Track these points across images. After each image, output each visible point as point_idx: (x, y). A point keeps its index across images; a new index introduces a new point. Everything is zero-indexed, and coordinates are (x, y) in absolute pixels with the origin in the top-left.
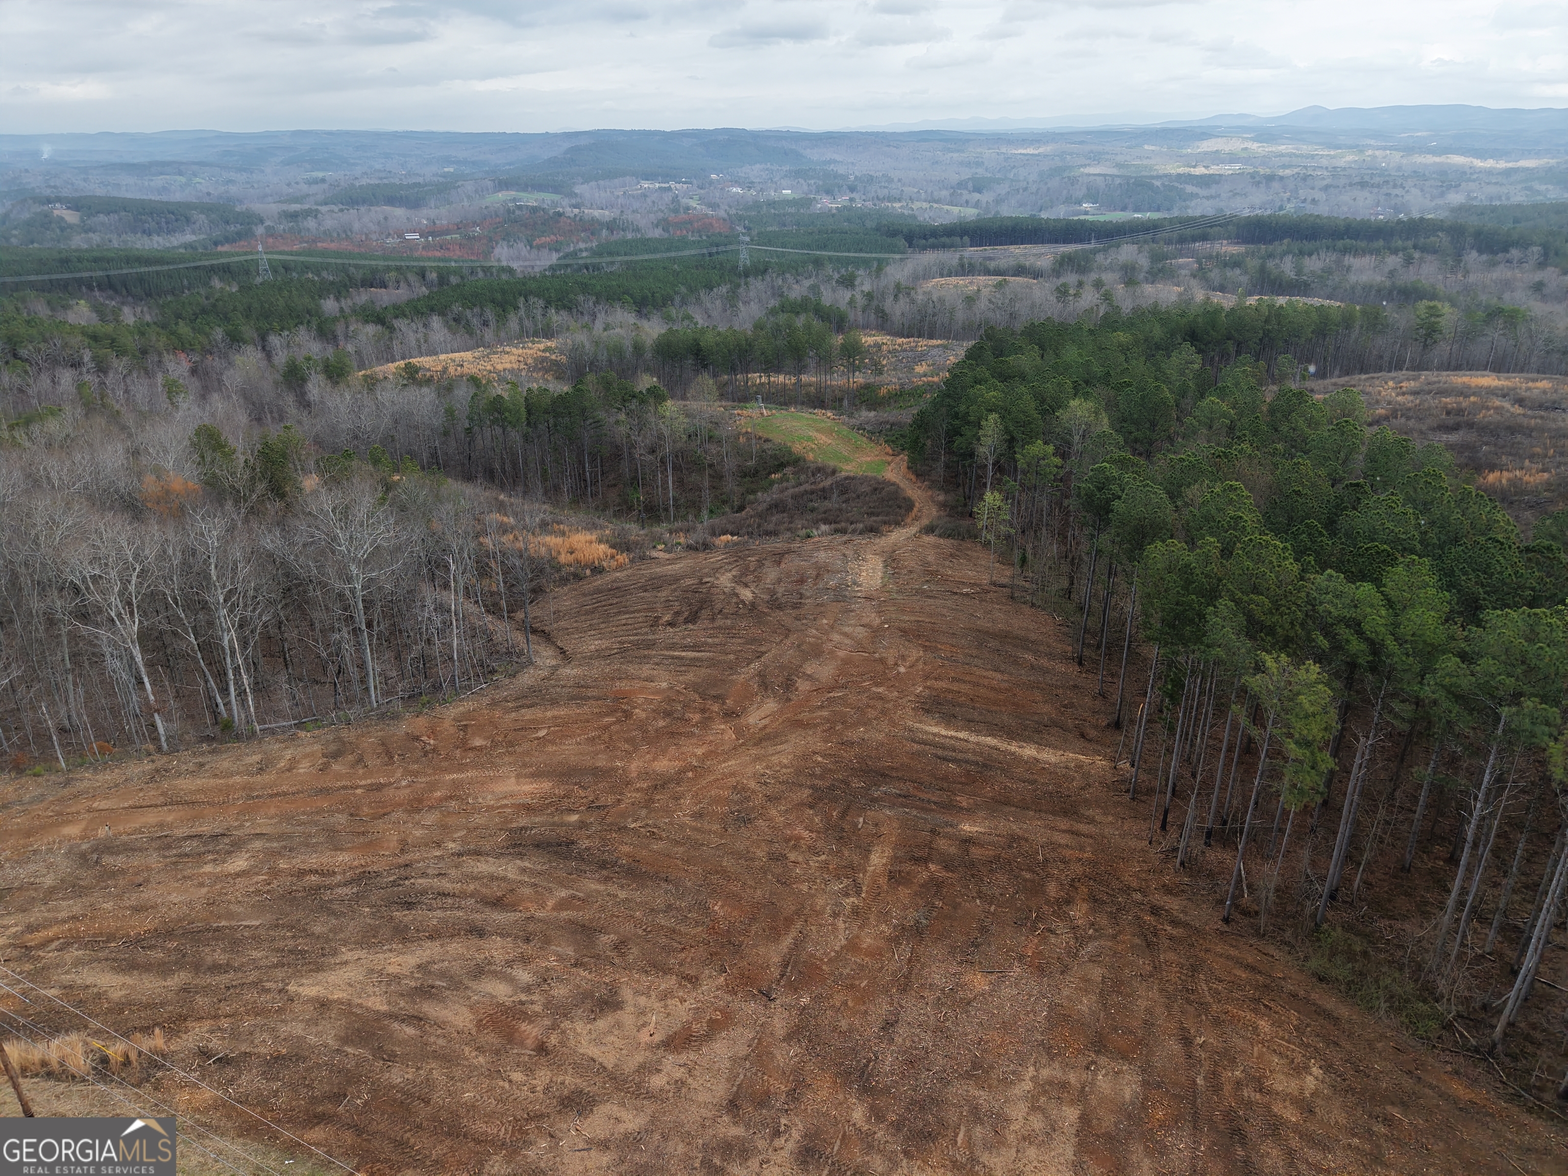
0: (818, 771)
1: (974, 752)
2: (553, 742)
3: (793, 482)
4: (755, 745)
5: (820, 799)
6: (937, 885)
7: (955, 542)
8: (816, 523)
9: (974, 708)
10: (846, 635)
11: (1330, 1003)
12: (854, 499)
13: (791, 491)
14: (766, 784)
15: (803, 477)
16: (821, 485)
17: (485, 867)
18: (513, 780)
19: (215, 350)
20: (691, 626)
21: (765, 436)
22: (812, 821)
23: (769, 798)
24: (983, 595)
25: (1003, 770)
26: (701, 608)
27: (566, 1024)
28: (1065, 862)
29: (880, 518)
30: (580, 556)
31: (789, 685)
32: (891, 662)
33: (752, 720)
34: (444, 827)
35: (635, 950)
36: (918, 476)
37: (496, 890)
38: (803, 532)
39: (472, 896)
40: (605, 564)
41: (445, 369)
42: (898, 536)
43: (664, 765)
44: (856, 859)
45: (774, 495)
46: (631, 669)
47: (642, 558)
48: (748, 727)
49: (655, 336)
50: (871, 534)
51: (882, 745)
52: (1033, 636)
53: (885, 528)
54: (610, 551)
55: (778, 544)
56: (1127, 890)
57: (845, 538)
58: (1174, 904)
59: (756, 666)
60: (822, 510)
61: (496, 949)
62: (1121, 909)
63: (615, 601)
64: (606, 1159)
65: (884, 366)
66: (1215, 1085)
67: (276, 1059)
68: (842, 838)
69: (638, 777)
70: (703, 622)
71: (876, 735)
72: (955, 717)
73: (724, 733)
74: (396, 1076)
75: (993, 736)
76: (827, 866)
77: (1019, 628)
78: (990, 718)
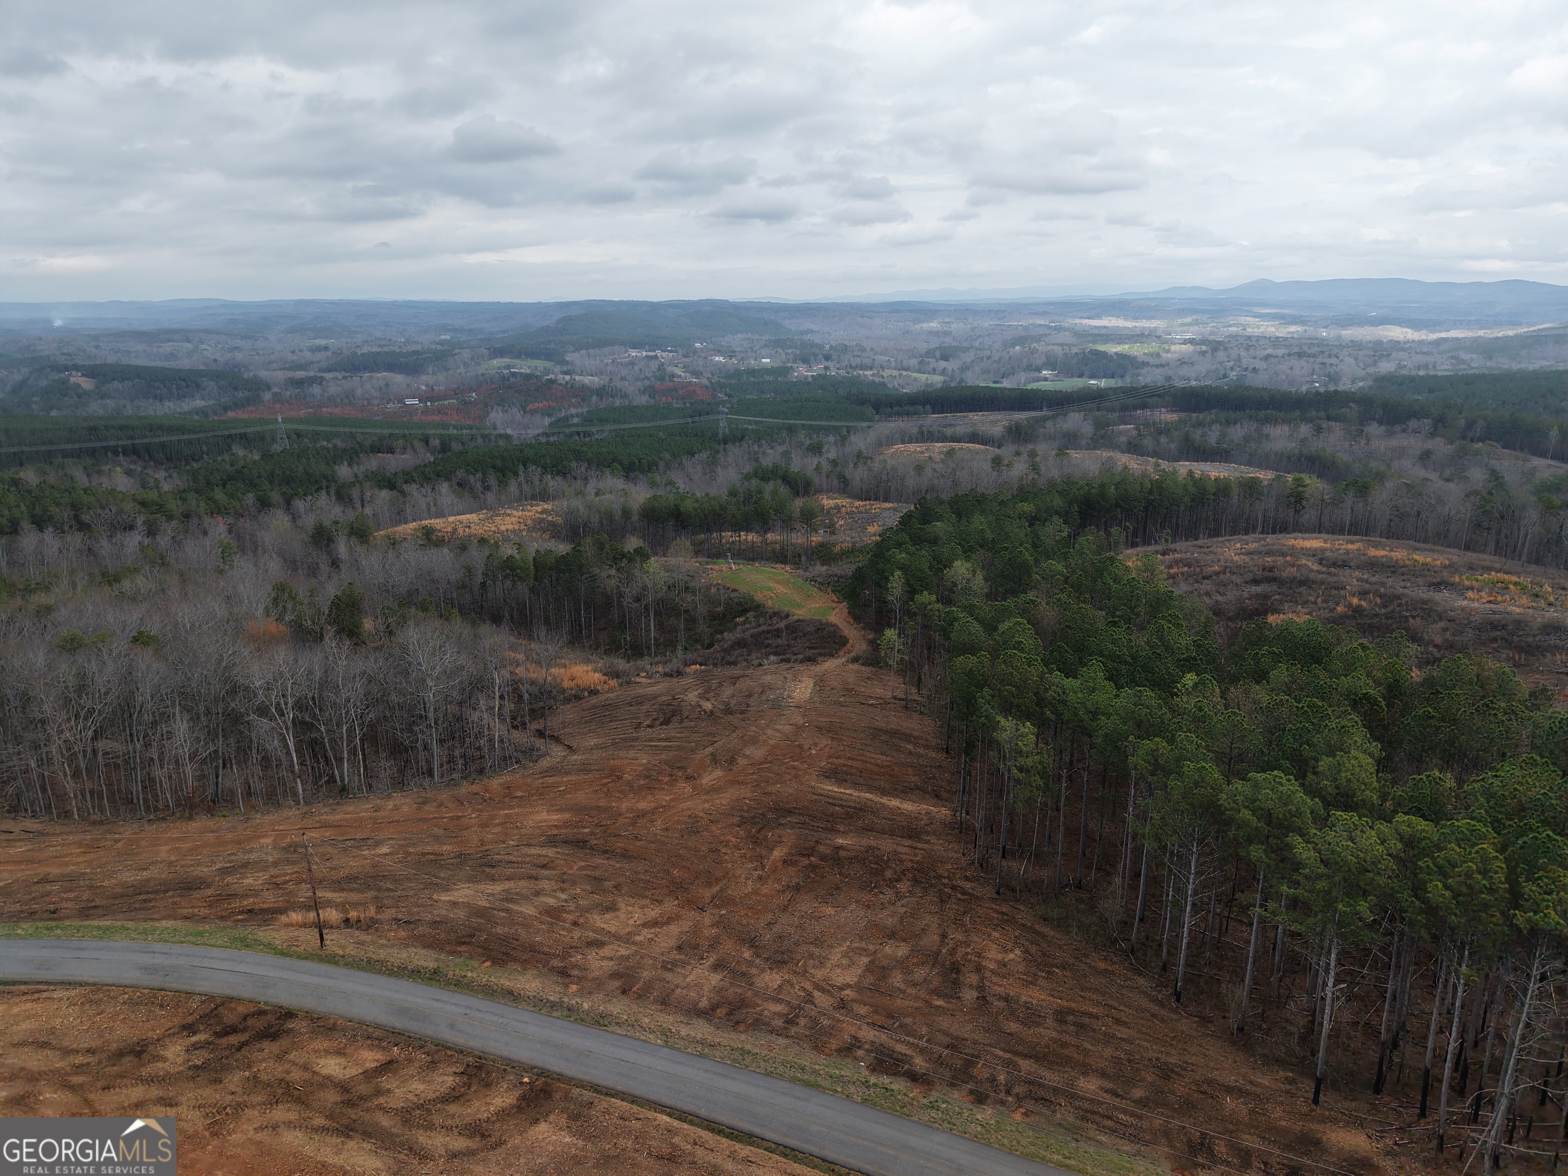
0: (745, 808)
1: (855, 801)
2: (570, 793)
3: (753, 624)
4: (706, 794)
5: (745, 823)
6: (813, 867)
7: (873, 669)
8: (767, 655)
9: (861, 776)
10: (778, 731)
12: (801, 637)
13: (751, 631)
14: (710, 814)
15: (762, 620)
16: (776, 627)
17: (533, 851)
18: (545, 813)
19: (247, 513)
20: (664, 727)
21: (733, 587)
22: (738, 833)
23: (712, 821)
24: (885, 706)
25: (873, 812)
26: (673, 715)
27: (587, 915)
28: (901, 861)
29: (816, 651)
30: (580, 682)
31: (732, 761)
32: (806, 747)
33: (704, 782)
34: (506, 834)
35: (626, 889)
36: (855, 619)
37: (543, 861)
38: (756, 662)
39: (528, 863)
40: (599, 688)
41: (455, 530)
42: (830, 664)
43: (642, 805)
44: (764, 853)
45: (737, 634)
46: (622, 754)
47: (628, 683)
48: (701, 785)
49: (642, 501)
50: (809, 663)
51: (791, 795)
52: (916, 734)
53: (820, 659)
54: (603, 678)
55: (735, 671)
56: (941, 877)
57: (789, 665)
58: (968, 885)
59: (710, 749)
60: (774, 645)
61: (546, 885)
62: (932, 886)
63: (608, 713)
64: (611, 964)
65: (841, 526)
66: (952, 953)
67: (435, 922)
68: (756, 842)
69: (627, 811)
70: (674, 724)
71: (787, 789)
72: (846, 781)
73: (685, 788)
74: (499, 930)
75: (872, 793)
76: (744, 856)
77: (907, 728)
78: (871, 782)
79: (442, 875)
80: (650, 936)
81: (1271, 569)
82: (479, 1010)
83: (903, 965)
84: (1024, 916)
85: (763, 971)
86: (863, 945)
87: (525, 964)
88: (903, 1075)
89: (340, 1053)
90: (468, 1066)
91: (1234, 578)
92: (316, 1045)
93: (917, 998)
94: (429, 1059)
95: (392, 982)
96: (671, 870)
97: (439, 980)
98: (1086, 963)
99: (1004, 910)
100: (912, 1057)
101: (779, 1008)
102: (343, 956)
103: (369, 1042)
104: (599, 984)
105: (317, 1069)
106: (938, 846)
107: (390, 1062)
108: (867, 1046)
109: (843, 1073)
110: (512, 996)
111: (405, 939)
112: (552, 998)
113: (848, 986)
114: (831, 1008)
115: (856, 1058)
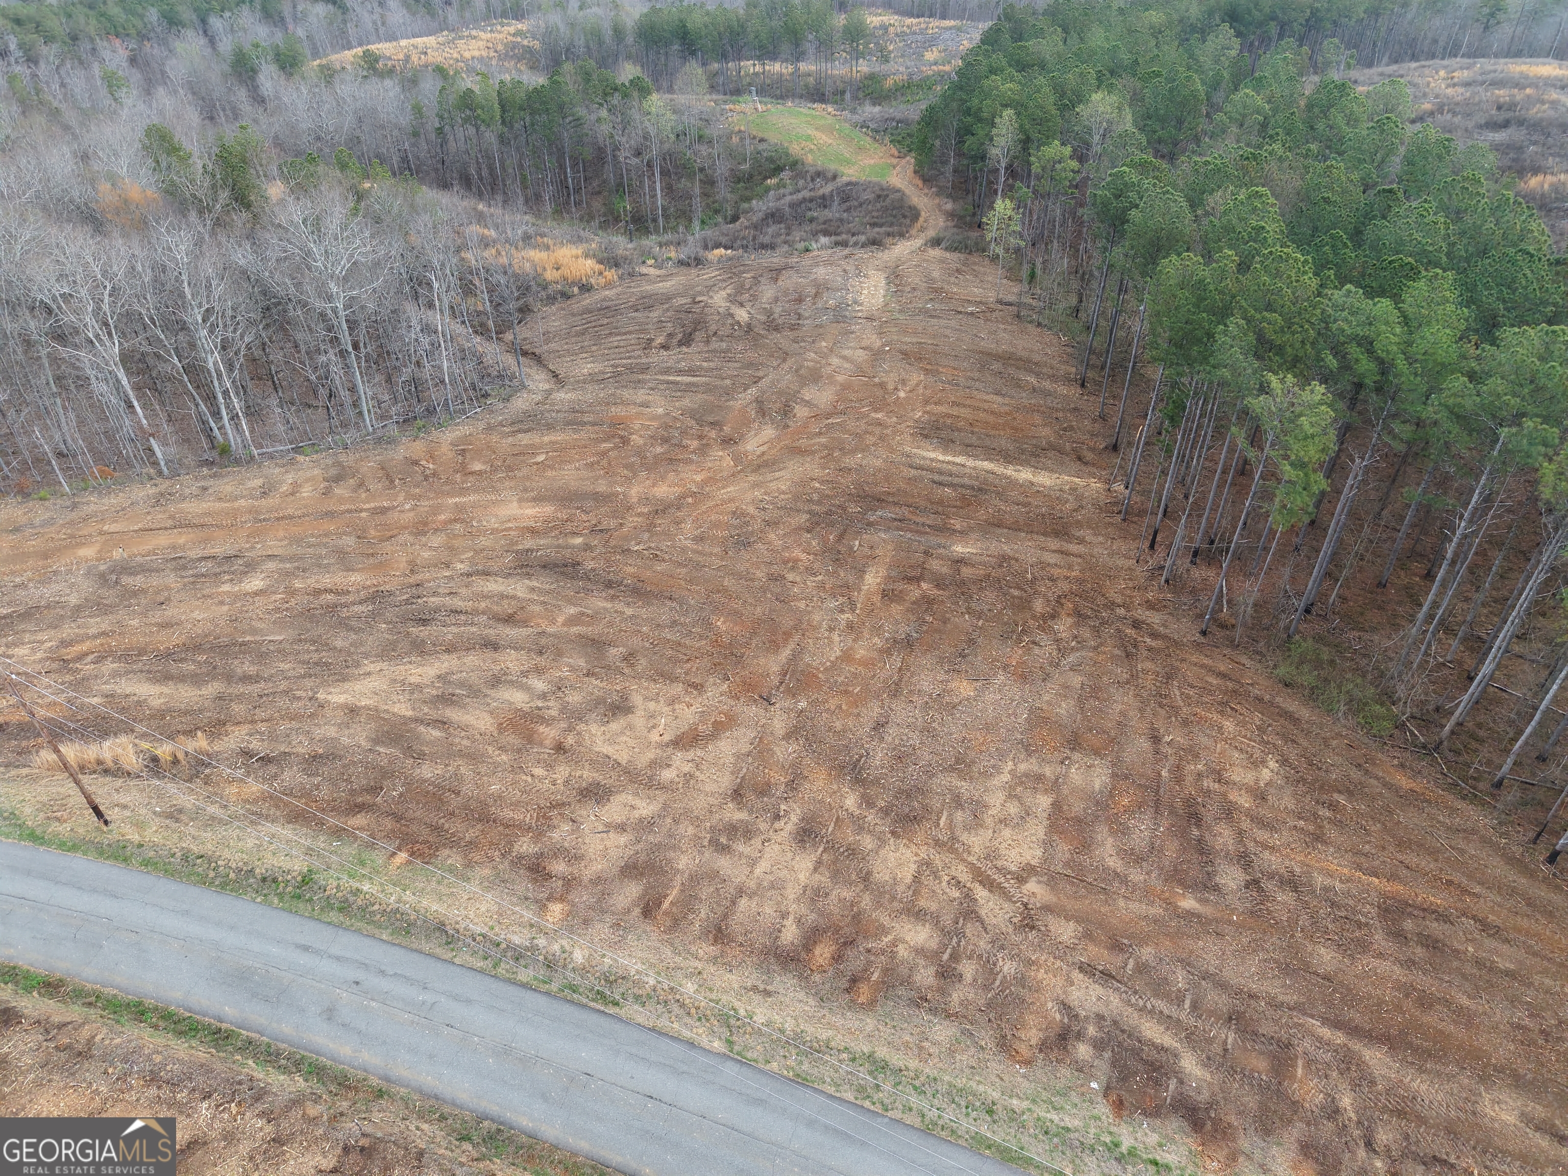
0: (815, 497)
1: (970, 477)
2: (552, 468)
3: (790, 188)
4: (753, 471)
5: (818, 524)
6: (928, 602)
7: (962, 256)
8: (815, 234)
9: (972, 433)
10: (844, 358)
11: (1292, 705)
12: (856, 207)
13: (788, 199)
14: (764, 509)
15: (801, 183)
16: (821, 192)
17: (494, 586)
18: (515, 504)
19: (152, 35)
20: (684, 349)
21: (760, 135)
22: (809, 544)
23: (768, 523)
24: (988, 314)
25: (998, 493)
26: (695, 330)
27: (581, 727)
28: (1052, 579)
29: (884, 229)
30: (567, 272)
31: (786, 411)
32: (891, 387)
33: (749, 447)
34: (451, 549)
35: (643, 661)
36: (925, 181)
37: (507, 607)
38: (801, 246)
39: (483, 613)
40: (593, 281)
41: (407, 57)
42: (901, 249)
43: (663, 491)
44: (851, 579)
45: (770, 203)
46: (626, 394)
47: (631, 275)
48: (746, 455)
49: (637, 16)
50: (874, 248)
51: (879, 470)
52: (1036, 358)
53: (889, 240)
54: (598, 267)
55: (774, 259)
57: (847, 251)
58: (1155, 619)
59: (753, 391)
60: (821, 220)
61: (512, 661)
62: (1104, 623)
63: (606, 321)
64: (623, 839)
65: (891, 53)
66: (1178, 776)
67: (314, 758)
68: (838, 559)
69: (639, 503)
70: (698, 344)
71: (874, 462)
72: (953, 441)
73: (722, 460)
74: (427, 771)
75: (990, 460)
76: (823, 585)
77: (1024, 348)
78: (988, 442)
80: (687, 768)
82: (382, 972)
84: (1255, 678)
85: (882, 840)
86: (1035, 766)
87: (470, 854)
93: (1148, 892)
96: (714, 619)
97: (310, 900)
98: (1378, 779)
99: (1224, 669)
100: (1177, 1057)
101: (921, 936)
102: (140, 846)
104: (601, 895)
108: (1091, 1031)
109: (1065, 1119)
111: (255, 801)
113: (1030, 871)
114: (1011, 929)
115: (1079, 1070)
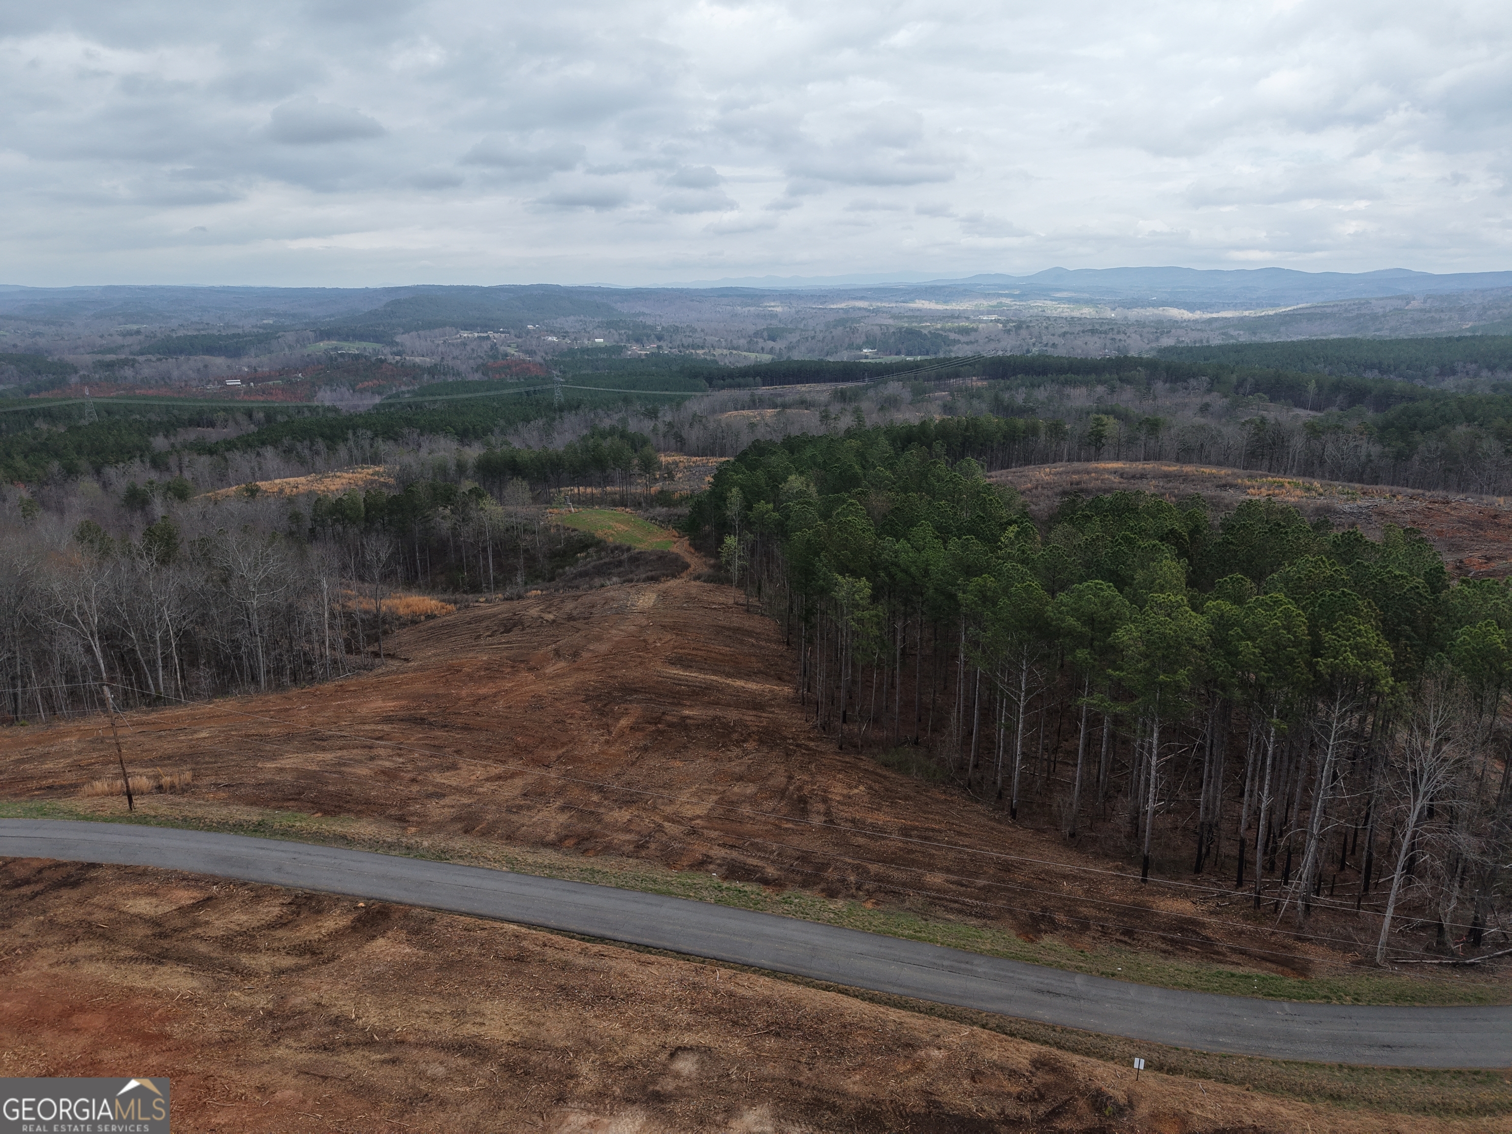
0: (591, 688)
1: (701, 683)
2: (406, 685)
3: (594, 558)
4: (548, 680)
5: (590, 700)
6: (661, 732)
7: (714, 585)
8: (609, 579)
9: (706, 663)
10: (622, 630)
11: (886, 773)
12: (643, 563)
13: (592, 564)
14: (554, 694)
15: (603, 554)
16: (618, 558)
17: (369, 727)
18: (380, 701)
19: (52, 481)
20: (505, 635)
21: (573, 527)
22: (584, 707)
23: (556, 699)
24: (726, 609)
25: (718, 690)
26: (514, 626)
27: (427, 774)
28: (747, 726)
29: (659, 572)
30: (415, 608)
31: (576, 655)
32: (650, 641)
33: (547, 671)
35: (467, 753)
36: (696, 549)
37: (377, 734)
38: (598, 584)
39: (362, 736)
40: (436, 612)
42: (673, 583)
43: (483, 691)
44: (610, 722)
45: (580, 568)
46: (460, 656)
47: (467, 607)
48: (545, 674)
50: (651, 582)
51: (638, 678)
52: (758, 631)
53: (664, 578)
54: (440, 604)
55: (578, 592)
56: (785, 738)
57: (632, 584)
58: (812, 744)
59: (552, 647)
61: (381, 752)
62: (777, 745)
63: (445, 631)
64: (452, 810)
65: (680, 478)
66: (799, 789)
67: (260, 784)
68: (602, 714)
69: (467, 696)
70: (516, 631)
71: (634, 674)
72: (691, 667)
73: (528, 677)
74: (331, 788)
75: (716, 676)
76: (591, 724)
77: (749, 625)
78: (716, 667)
79: (268, 748)
80: (493, 788)
81: (1078, 483)
82: (310, 855)
83: (752, 800)
84: (867, 763)
85: (612, 809)
86: (713, 787)
87: (359, 814)
88: (756, 881)
89: (151, 894)
90: (296, 897)
91: (1045, 492)
92: (123, 889)
93: (766, 823)
94: (253, 894)
95: (212, 836)
96: (515, 737)
97: (264, 832)
98: (927, 796)
99: (847, 760)
100: (764, 868)
101: (628, 837)
102: (155, 817)
103: (184, 883)
104: (439, 826)
105: (125, 909)
106: (783, 716)
107: (209, 899)
108: (718, 861)
109: (695, 881)
110: (346, 841)
111: (225, 799)
112: (389, 840)
113: (699, 817)
114: (682, 835)
115: (707, 870)
